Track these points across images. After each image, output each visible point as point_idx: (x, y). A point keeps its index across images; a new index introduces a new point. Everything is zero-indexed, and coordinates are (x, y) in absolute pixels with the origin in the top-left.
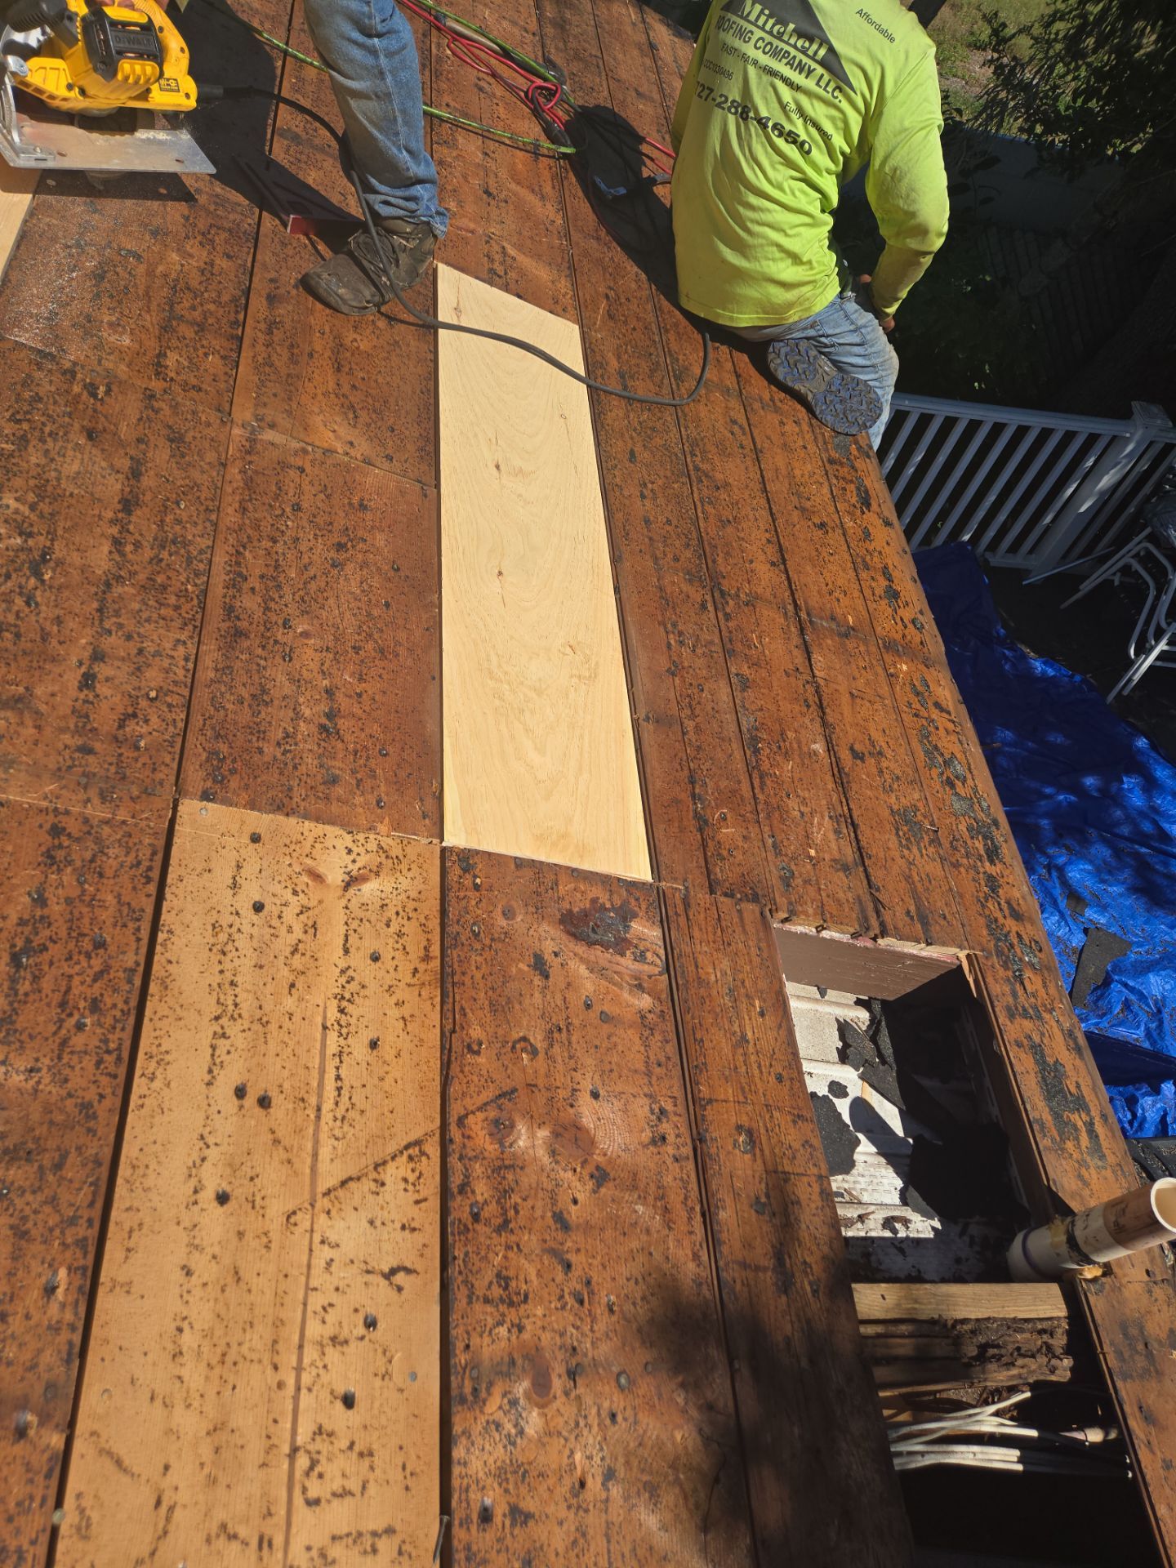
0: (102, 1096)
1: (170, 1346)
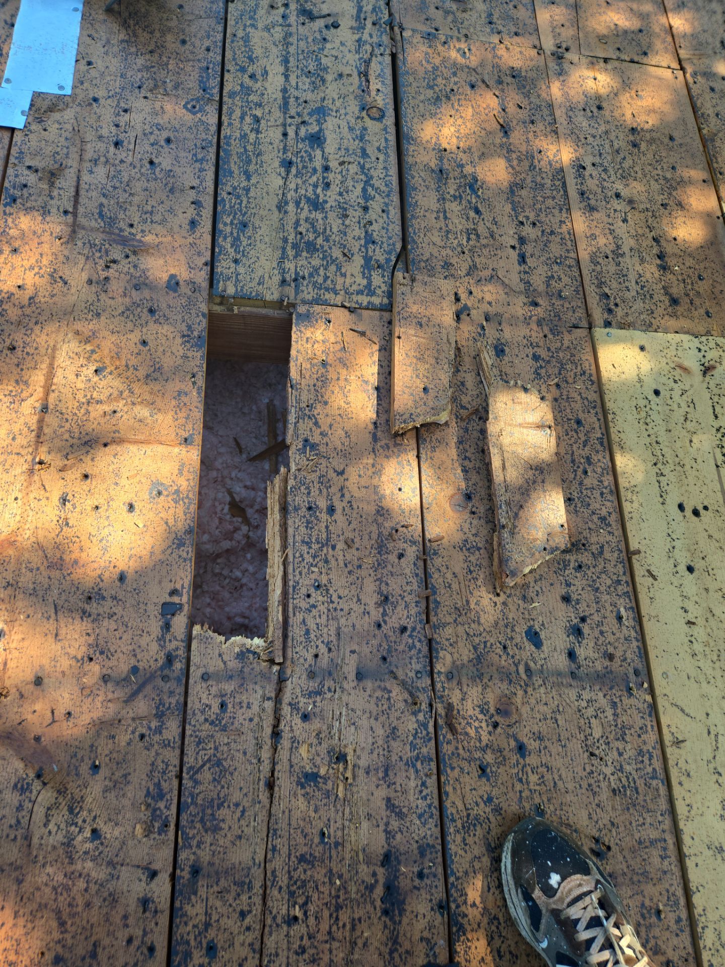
0: (610, 513)
1: (689, 651)
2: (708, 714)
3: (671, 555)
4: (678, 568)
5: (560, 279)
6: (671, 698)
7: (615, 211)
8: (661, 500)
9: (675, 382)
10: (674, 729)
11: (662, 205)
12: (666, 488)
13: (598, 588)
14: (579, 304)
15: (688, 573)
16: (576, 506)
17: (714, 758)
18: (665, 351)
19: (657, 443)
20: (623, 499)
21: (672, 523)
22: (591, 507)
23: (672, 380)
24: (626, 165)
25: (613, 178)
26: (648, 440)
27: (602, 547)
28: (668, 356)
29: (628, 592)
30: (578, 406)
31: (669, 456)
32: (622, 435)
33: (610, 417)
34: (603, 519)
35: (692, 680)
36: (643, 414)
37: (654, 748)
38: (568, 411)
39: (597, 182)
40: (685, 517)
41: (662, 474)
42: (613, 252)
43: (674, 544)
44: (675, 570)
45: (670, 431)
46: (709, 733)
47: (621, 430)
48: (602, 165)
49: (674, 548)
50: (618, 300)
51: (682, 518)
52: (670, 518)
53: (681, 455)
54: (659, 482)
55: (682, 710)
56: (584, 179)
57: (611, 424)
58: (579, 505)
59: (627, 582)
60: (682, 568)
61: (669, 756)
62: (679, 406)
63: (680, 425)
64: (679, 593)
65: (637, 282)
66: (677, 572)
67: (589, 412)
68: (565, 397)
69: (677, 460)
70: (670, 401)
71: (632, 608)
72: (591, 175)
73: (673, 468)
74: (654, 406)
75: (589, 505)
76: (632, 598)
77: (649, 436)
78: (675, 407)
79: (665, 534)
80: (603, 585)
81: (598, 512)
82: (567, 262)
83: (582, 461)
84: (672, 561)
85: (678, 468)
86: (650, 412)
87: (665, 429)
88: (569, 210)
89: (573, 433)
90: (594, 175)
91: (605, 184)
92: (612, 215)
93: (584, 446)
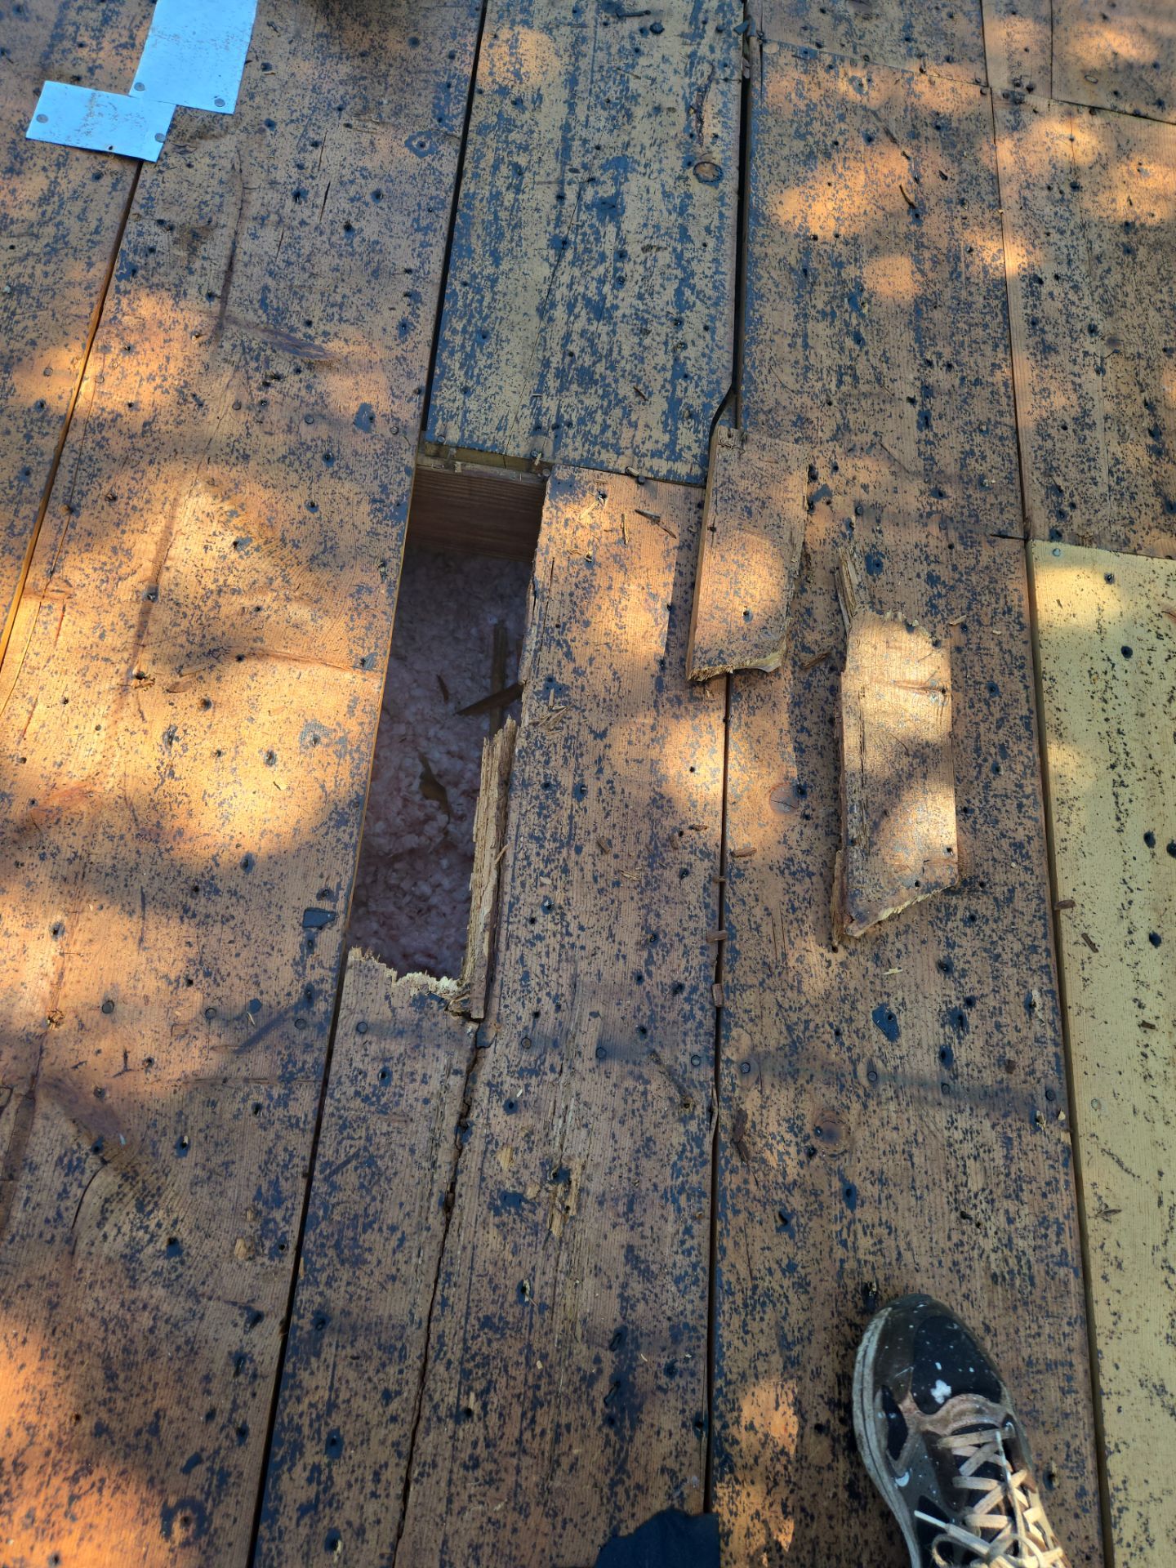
2: (1161, 1174)
3: (1124, 913)
4: (1134, 937)
5: (984, 458)
6: (1102, 1140)
7: (1086, 354)
8: (1117, 825)
9: (1159, 637)
10: (1102, 1191)
11: (1165, 350)
12: (1127, 805)
13: (999, 956)
14: (1012, 500)
15: (1150, 945)
16: (975, 822)
17: (1165, 1243)
18: (1148, 586)
19: (1119, 732)
20: (1055, 818)
21: (1132, 862)
22: (1000, 826)
23: (1153, 634)
24: (1110, 281)
25: (1087, 301)
26: (1105, 727)
27: (1012, 891)
28: (1151, 595)
29: (1047, 966)
30: (994, 663)
31: (1137, 756)
32: (1062, 716)
33: (1046, 684)
34: (1018, 846)
35: (1141, 1116)
36: (1101, 685)
37: (1067, 1217)
38: (977, 669)
39: (1060, 306)
40: (1153, 855)
41: (1122, 784)
42: (1075, 419)
43: (1132, 896)
44: (1128, 939)
45: (1142, 715)
46: (1160, 1203)
47: (1061, 707)
48: (1070, 278)
49: (1130, 903)
50: (1076, 499)
51: (1149, 857)
52: (1129, 856)
53: (1157, 756)
54: (1116, 795)
55: (1119, 1163)
56: (1039, 299)
57: (1046, 697)
58: (981, 821)
59: (1047, 950)
60: (1141, 936)
61: (1089, 1232)
62: (1162, 677)
63: (1160, 707)
64: (1131, 977)
65: (1110, 472)
66: (1132, 943)
67: (1011, 674)
68: (974, 647)
69: (1150, 763)
70: (1146, 668)
71: (1051, 992)
72: (1051, 294)
73: (1141, 775)
74: (1119, 674)
75: (997, 822)
76: (1054, 976)
77: (1107, 720)
78: (1155, 677)
79: (1118, 880)
80: (1008, 950)
81: (1010, 834)
82: (998, 431)
83: (993, 751)
84: (1125, 923)
85: (1150, 776)
86: (1113, 683)
87: (1134, 711)
88: (1009, 348)
89: (982, 704)
90: (1056, 293)
91: (1074, 309)
92: (1079, 360)
93: (999, 727)
